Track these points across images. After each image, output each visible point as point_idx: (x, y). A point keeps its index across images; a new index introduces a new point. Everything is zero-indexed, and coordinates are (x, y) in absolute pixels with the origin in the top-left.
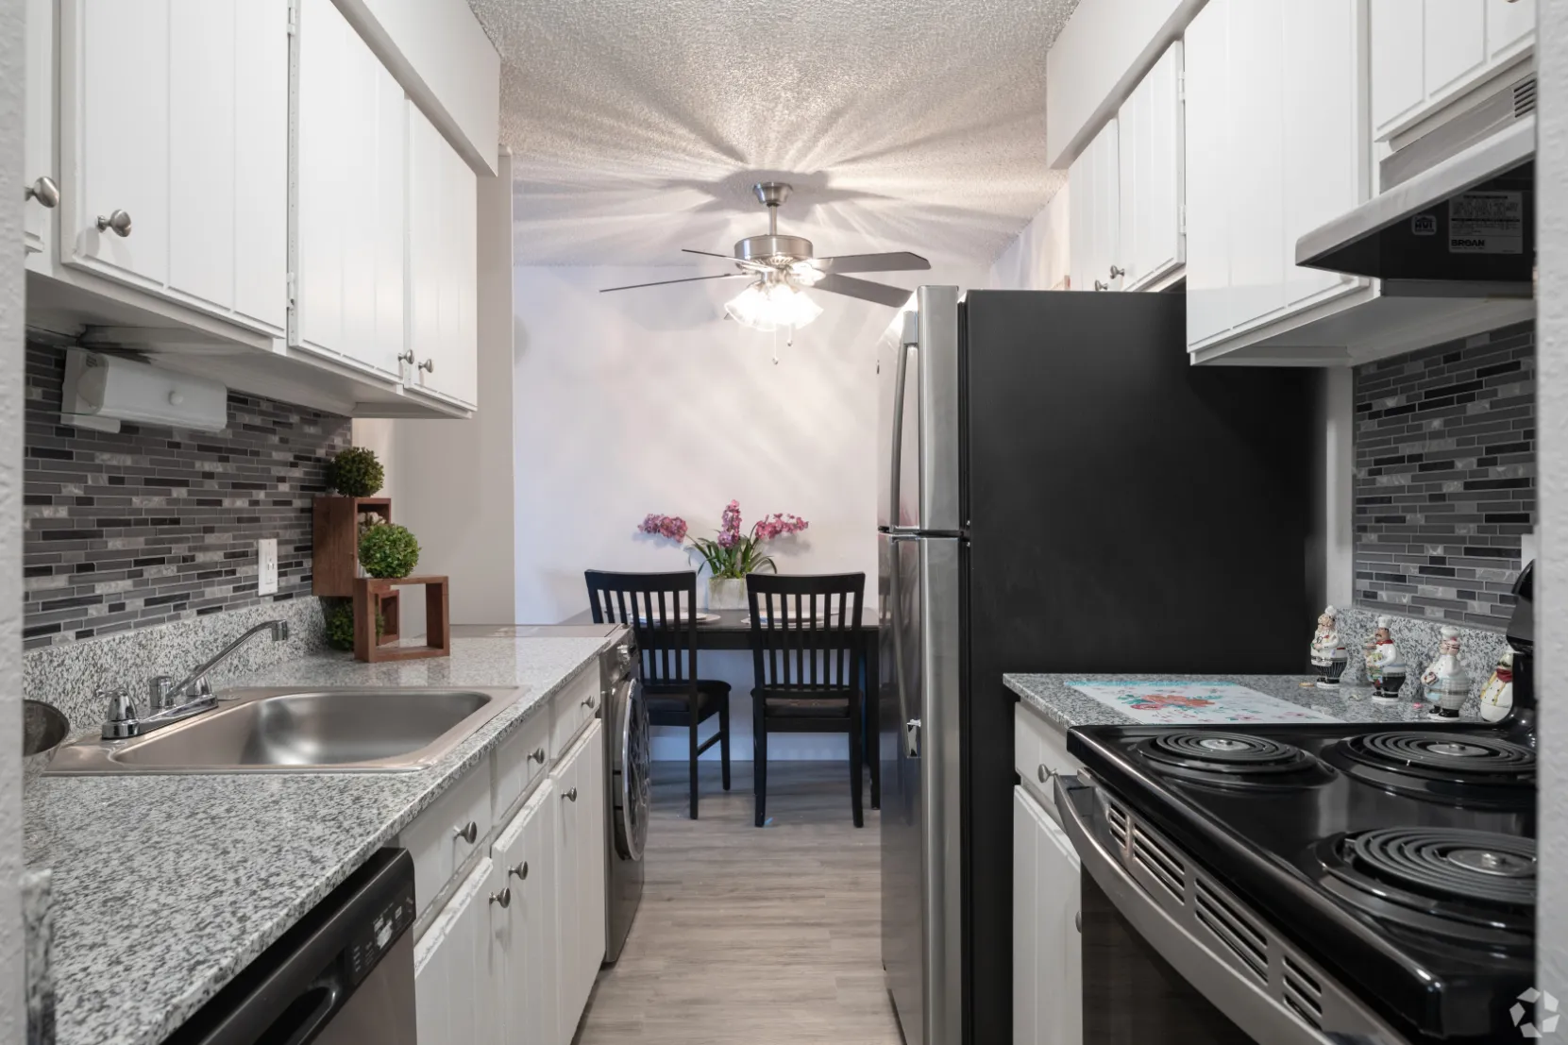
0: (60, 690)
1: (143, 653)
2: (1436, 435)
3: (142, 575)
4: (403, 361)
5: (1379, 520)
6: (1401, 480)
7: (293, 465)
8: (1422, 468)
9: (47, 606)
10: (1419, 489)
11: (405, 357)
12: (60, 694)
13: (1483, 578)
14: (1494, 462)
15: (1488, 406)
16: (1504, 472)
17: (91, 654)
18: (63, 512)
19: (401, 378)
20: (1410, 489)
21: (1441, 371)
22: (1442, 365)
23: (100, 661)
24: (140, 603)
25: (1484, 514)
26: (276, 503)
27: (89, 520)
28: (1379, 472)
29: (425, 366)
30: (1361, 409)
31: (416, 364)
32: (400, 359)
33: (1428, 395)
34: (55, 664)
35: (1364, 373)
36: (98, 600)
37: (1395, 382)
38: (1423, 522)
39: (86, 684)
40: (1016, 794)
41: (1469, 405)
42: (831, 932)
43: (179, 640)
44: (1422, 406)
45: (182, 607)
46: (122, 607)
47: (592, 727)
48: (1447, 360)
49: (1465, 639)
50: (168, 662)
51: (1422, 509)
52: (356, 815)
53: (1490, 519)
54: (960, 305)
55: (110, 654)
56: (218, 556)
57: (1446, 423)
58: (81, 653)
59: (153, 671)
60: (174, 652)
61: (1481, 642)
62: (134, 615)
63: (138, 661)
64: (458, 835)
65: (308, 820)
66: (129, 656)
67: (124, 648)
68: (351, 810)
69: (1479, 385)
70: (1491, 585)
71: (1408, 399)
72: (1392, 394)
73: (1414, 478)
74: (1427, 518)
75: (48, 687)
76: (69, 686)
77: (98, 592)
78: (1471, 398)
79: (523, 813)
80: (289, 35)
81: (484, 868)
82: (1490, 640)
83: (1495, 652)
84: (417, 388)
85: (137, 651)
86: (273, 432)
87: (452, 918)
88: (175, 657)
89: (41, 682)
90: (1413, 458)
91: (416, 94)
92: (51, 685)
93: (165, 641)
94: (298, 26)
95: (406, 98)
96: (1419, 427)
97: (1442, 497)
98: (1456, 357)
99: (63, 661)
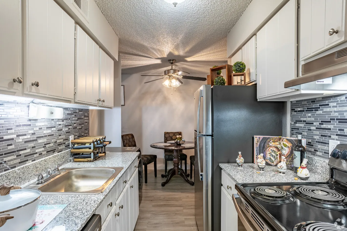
0: (28, 173)
1: (46, 163)
2: (309, 117)
3: (46, 147)
4: (98, 101)
5: (296, 133)
6: (302, 125)
7: (77, 120)
8: (306, 123)
9: (25, 156)
10: (305, 127)
11: (99, 100)
12: (28, 174)
13: (320, 148)
14: (323, 124)
15: (321, 112)
16: (325, 126)
17: (35, 165)
18: (29, 137)
19: (98, 104)
20: (304, 127)
21: (311, 104)
22: (311, 103)
23: (37, 166)
24: (45, 152)
25: (320, 134)
26: (74, 128)
27: (35, 137)
28: (296, 123)
29: (103, 101)
30: (292, 110)
31: (101, 101)
32: (98, 100)
33: (308, 109)
34: (27, 168)
35: (293, 102)
36: (36, 153)
37: (300, 105)
38: (306, 134)
39: (34, 171)
40: (222, 188)
41: (317, 112)
42: (183, 208)
43: (53, 159)
44: (306, 111)
45: (55, 152)
46: (42, 154)
47: (136, 170)
48: (312, 102)
49: (316, 160)
50: (51, 164)
51: (306, 132)
52: (86, 208)
53: (322, 136)
54: (211, 88)
55: (39, 164)
56: (62, 141)
57: (312, 115)
58: (33, 165)
59: (48, 166)
60: (52, 161)
61: (320, 161)
62: (44, 155)
63: (45, 164)
64: (108, 205)
65: (75, 210)
66: (43, 164)
67: (42, 162)
68: (85, 207)
69: (319, 108)
70: (322, 149)
71: (303, 109)
72: (300, 107)
73: (304, 125)
74: (307, 134)
75: (25, 173)
76: (30, 172)
77: (36, 152)
78: (318, 110)
79: (122, 193)
80: (75, 39)
81: (114, 208)
82: (322, 161)
83: (323, 164)
84: (101, 105)
85: (45, 162)
86: (73, 114)
87: (107, 223)
88: (53, 162)
89: (24, 172)
90: (304, 121)
91: (102, 47)
92: (26, 173)
93: (51, 159)
94: (77, 37)
95: (99, 48)
96: (306, 115)
97: (311, 130)
98: (314, 102)
99: (29, 167)
